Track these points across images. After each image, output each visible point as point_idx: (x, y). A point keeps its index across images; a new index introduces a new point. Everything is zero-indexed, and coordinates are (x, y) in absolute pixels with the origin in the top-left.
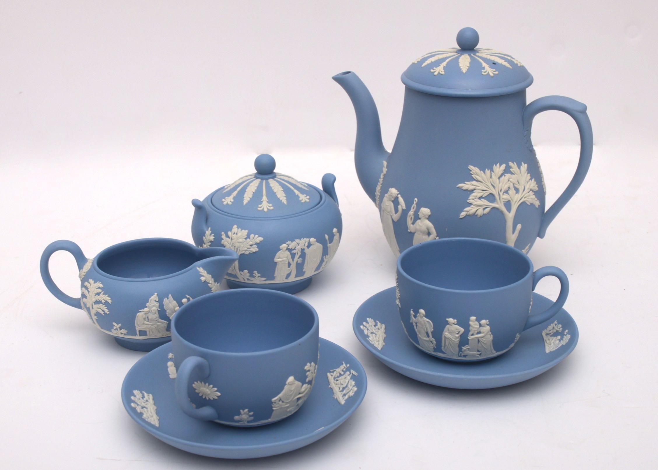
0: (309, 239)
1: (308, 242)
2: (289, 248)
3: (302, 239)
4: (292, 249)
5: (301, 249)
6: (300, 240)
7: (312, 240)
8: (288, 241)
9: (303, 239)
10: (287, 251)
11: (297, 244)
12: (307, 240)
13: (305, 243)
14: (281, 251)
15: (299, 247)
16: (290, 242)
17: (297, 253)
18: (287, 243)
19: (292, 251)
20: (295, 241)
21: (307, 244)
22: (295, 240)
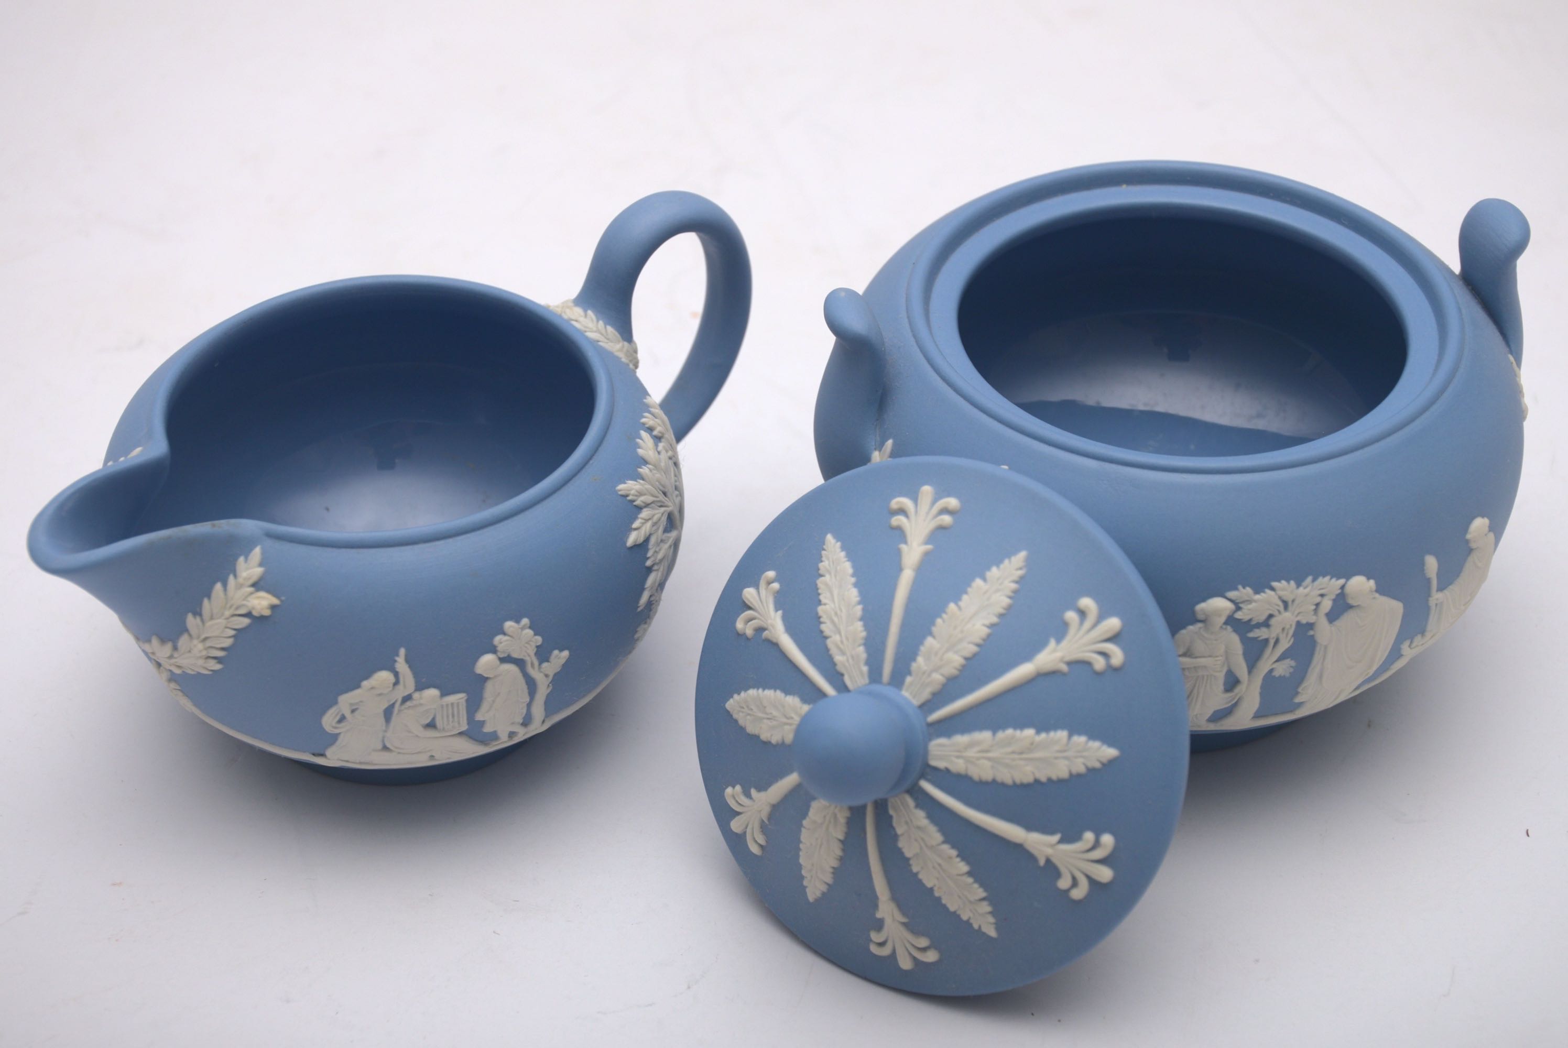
0: (1342, 581)
1: (1333, 597)
2: (1239, 615)
3: (1310, 579)
4: (1253, 623)
5: (1298, 623)
6: (1299, 585)
7: (1359, 584)
8: (1240, 587)
9: (1314, 580)
10: (1229, 628)
11: (1280, 604)
12: (1332, 585)
13: (1318, 599)
14: (1200, 625)
15: (1287, 615)
16: (1249, 590)
17: (1272, 642)
18: (1232, 594)
19: (1250, 630)
20: (1273, 589)
21: (1327, 605)
22: (1275, 584)
